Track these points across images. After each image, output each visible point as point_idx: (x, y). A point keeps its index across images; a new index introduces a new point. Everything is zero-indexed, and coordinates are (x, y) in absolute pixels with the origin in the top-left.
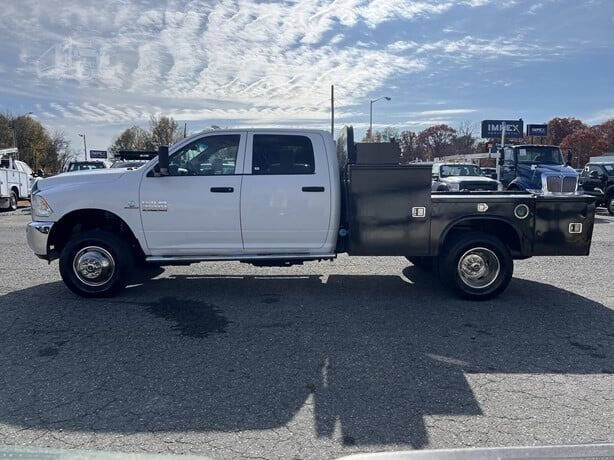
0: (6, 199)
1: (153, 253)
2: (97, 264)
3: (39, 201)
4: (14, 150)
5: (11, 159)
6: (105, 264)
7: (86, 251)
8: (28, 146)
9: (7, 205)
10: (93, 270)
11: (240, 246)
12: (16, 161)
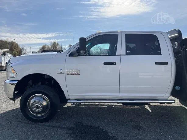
0: (4, 66)
1: (71, 98)
2: (41, 104)
3: (10, 69)
4: (8, 50)
5: (6, 53)
6: (45, 103)
7: (34, 96)
8: (14, 50)
9: (4, 69)
10: (38, 107)
11: (118, 94)
12: (8, 54)
